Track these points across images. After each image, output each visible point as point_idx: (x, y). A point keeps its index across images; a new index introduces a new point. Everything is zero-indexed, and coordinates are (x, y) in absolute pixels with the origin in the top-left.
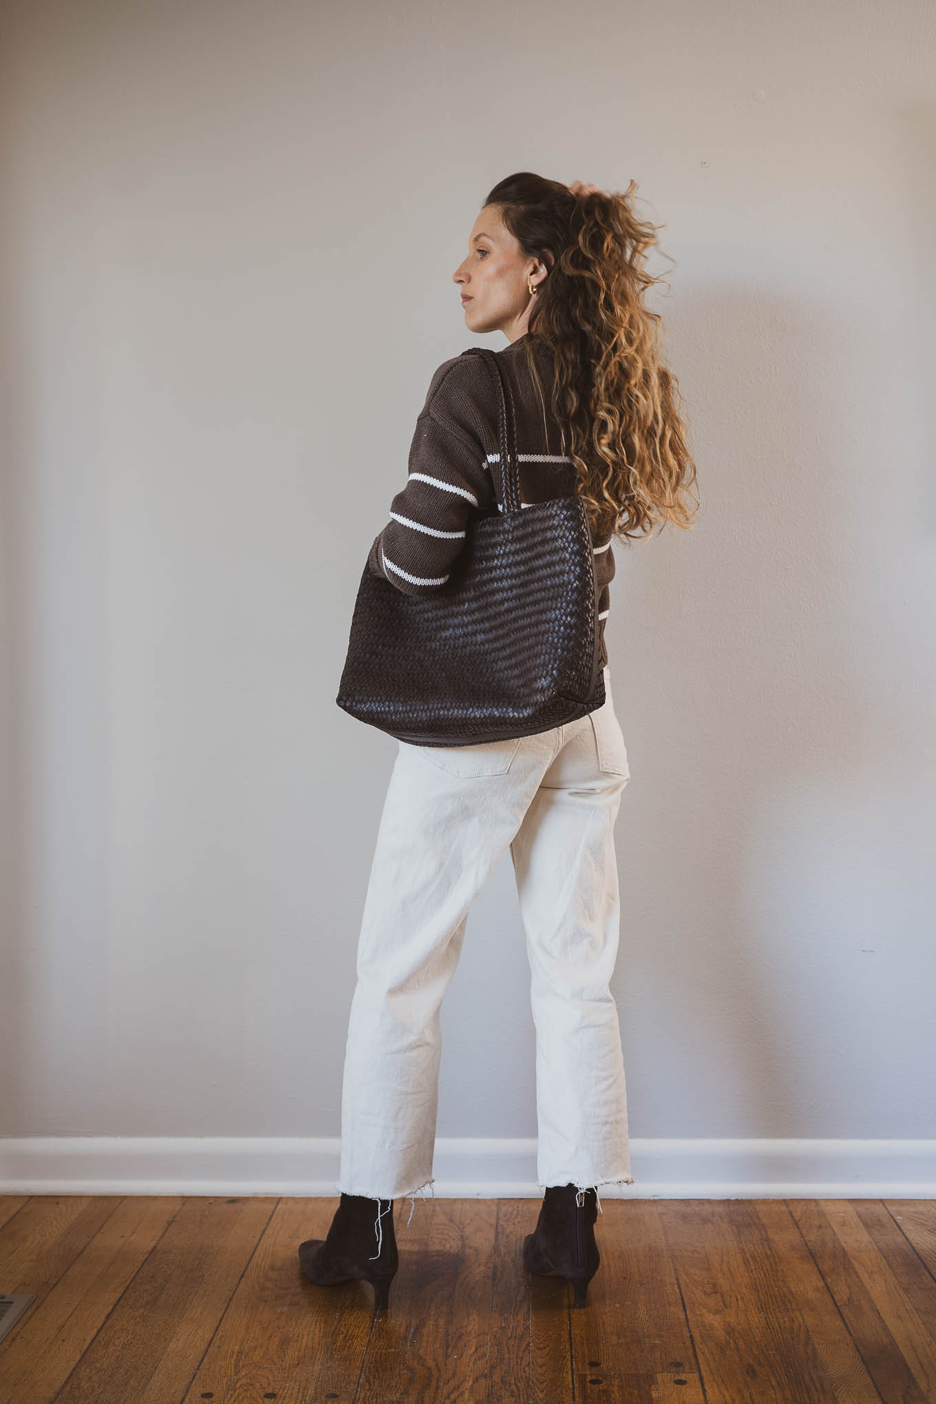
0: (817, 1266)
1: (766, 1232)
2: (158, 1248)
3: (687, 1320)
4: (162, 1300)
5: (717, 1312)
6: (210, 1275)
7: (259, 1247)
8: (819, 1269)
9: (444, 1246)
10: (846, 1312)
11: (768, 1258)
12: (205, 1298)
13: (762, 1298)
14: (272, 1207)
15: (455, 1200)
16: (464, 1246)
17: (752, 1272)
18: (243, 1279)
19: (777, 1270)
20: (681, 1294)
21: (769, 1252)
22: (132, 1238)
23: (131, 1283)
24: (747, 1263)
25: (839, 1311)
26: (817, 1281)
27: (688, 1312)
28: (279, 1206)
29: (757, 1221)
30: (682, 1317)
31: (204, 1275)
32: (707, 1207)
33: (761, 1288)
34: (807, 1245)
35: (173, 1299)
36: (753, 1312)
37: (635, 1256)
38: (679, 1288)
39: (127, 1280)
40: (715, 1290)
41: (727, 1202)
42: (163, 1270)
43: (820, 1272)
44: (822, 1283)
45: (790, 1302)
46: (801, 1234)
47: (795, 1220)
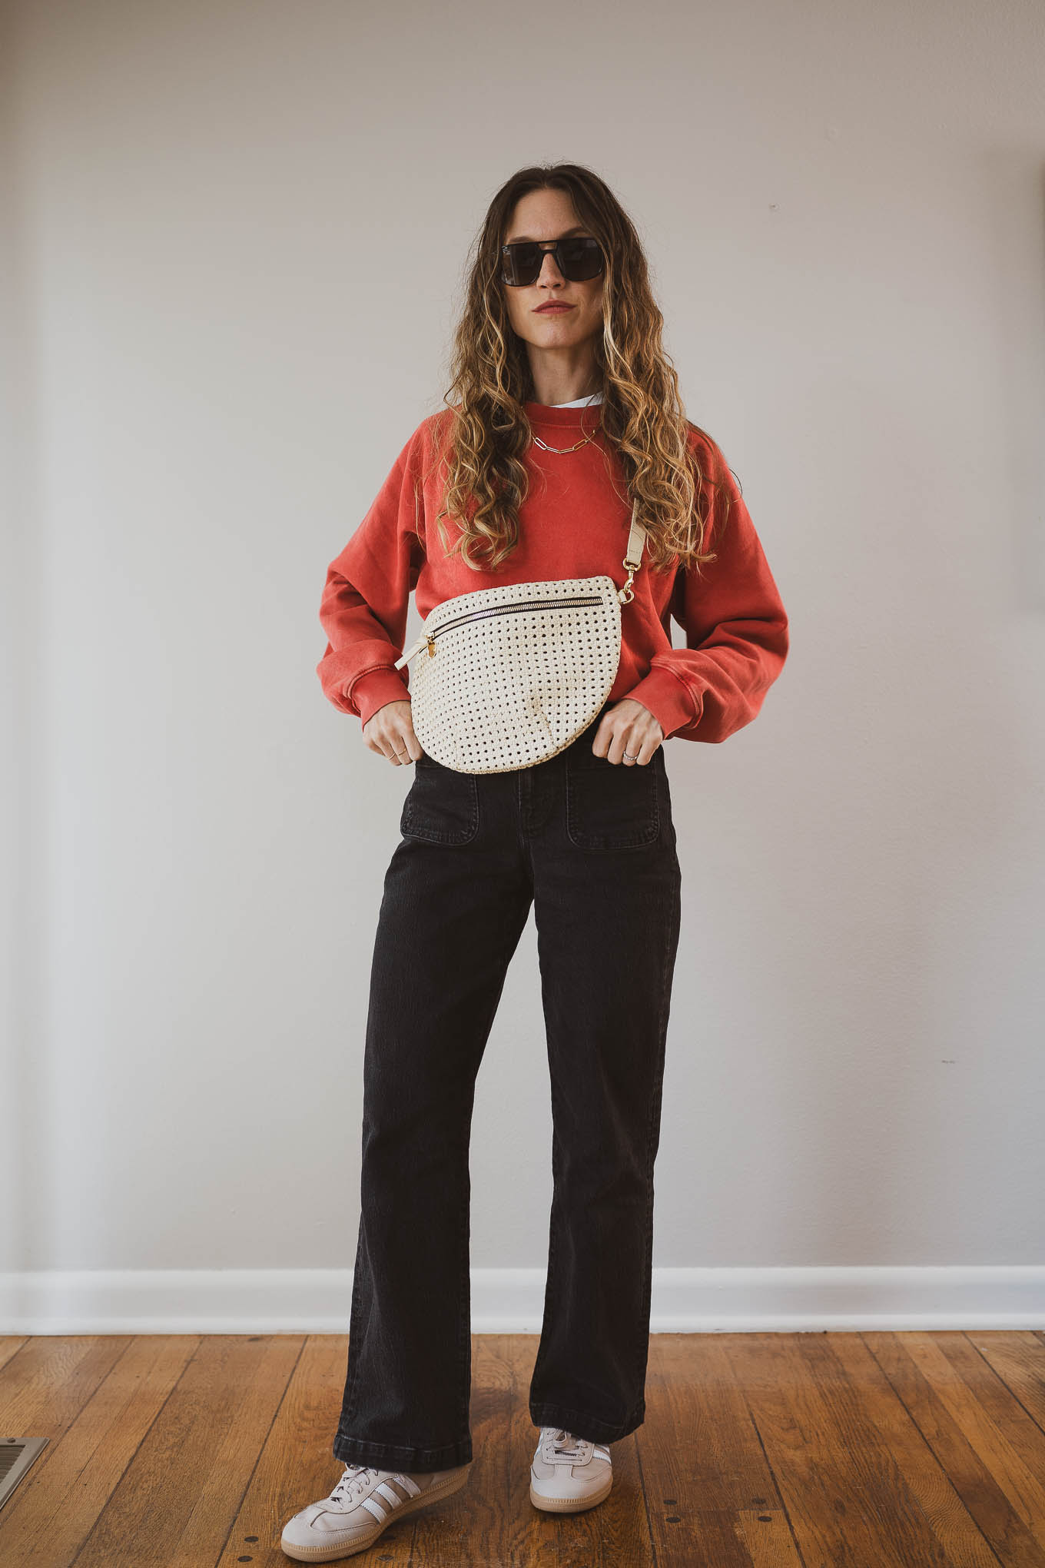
0: (900, 1399)
1: (842, 1366)
2: (179, 1388)
3: (765, 1455)
4: (190, 1442)
5: (797, 1448)
6: (240, 1416)
7: (291, 1386)
8: (902, 1402)
9: (494, 1383)
10: (936, 1446)
11: (847, 1391)
12: (237, 1440)
13: (844, 1432)
14: (299, 1345)
15: (500, 1336)
16: (515, 1383)
17: (830, 1406)
18: (277, 1419)
19: (857, 1405)
20: (756, 1429)
21: (847, 1386)
22: (149, 1378)
23: (153, 1423)
24: (825, 1397)
25: (928, 1444)
26: (900, 1415)
27: (766, 1448)
28: (307, 1344)
29: (830, 1354)
30: (760, 1452)
31: (232, 1416)
32: (776, 1341)
33: (842, 1421)
34: (887, 1378)
35: (202, 1441)
36: (836, 1447)
37: (703, 1392)
38: (754, 1423)
39: (149, 1421)
40: (793, 1425)
41: (797, 1335)
42: (187, 1411)
43: (904, 1405)
44: (907, 1417)
45: (874, 1436)
46: (880, 1366)
47: (871, 1352)
